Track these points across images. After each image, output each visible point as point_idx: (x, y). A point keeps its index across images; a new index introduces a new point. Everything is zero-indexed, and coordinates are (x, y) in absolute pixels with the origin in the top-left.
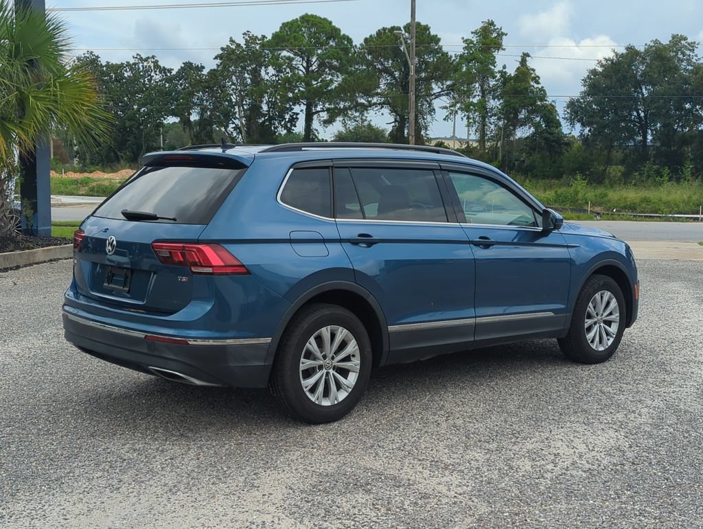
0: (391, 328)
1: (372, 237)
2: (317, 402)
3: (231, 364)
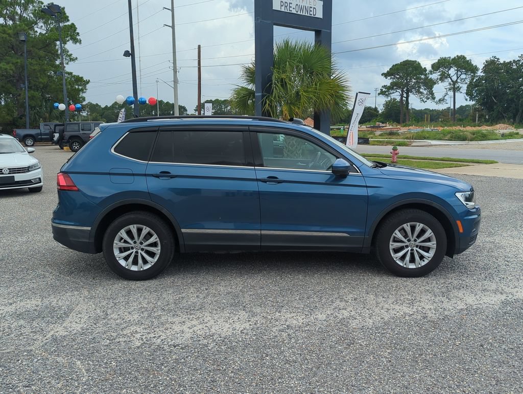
0: (183, 230)
1: (170, 173)
2: (127, 267)
3: (71, 239)
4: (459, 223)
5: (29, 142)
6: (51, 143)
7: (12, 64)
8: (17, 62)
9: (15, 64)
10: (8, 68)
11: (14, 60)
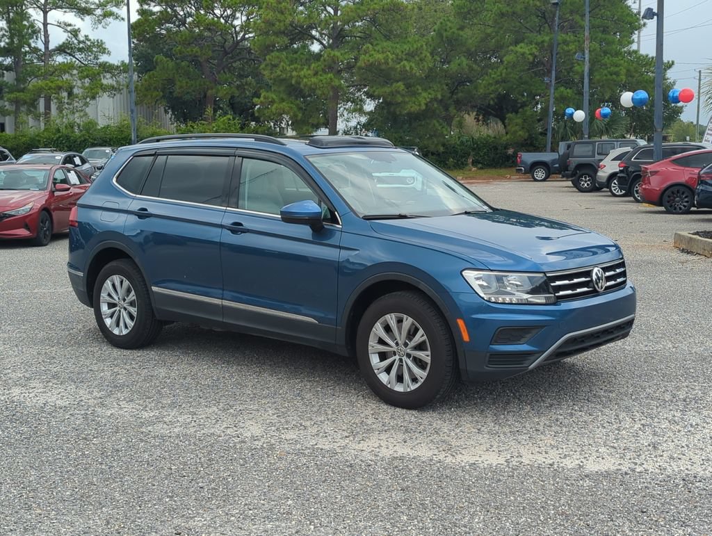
4: (460, 323)
5: (540, 174)
6: (560, 176)
7: (536, 44)
8: (543, 42)
9: (540, 45)
10: (528, 52)
11: (539, 39)
